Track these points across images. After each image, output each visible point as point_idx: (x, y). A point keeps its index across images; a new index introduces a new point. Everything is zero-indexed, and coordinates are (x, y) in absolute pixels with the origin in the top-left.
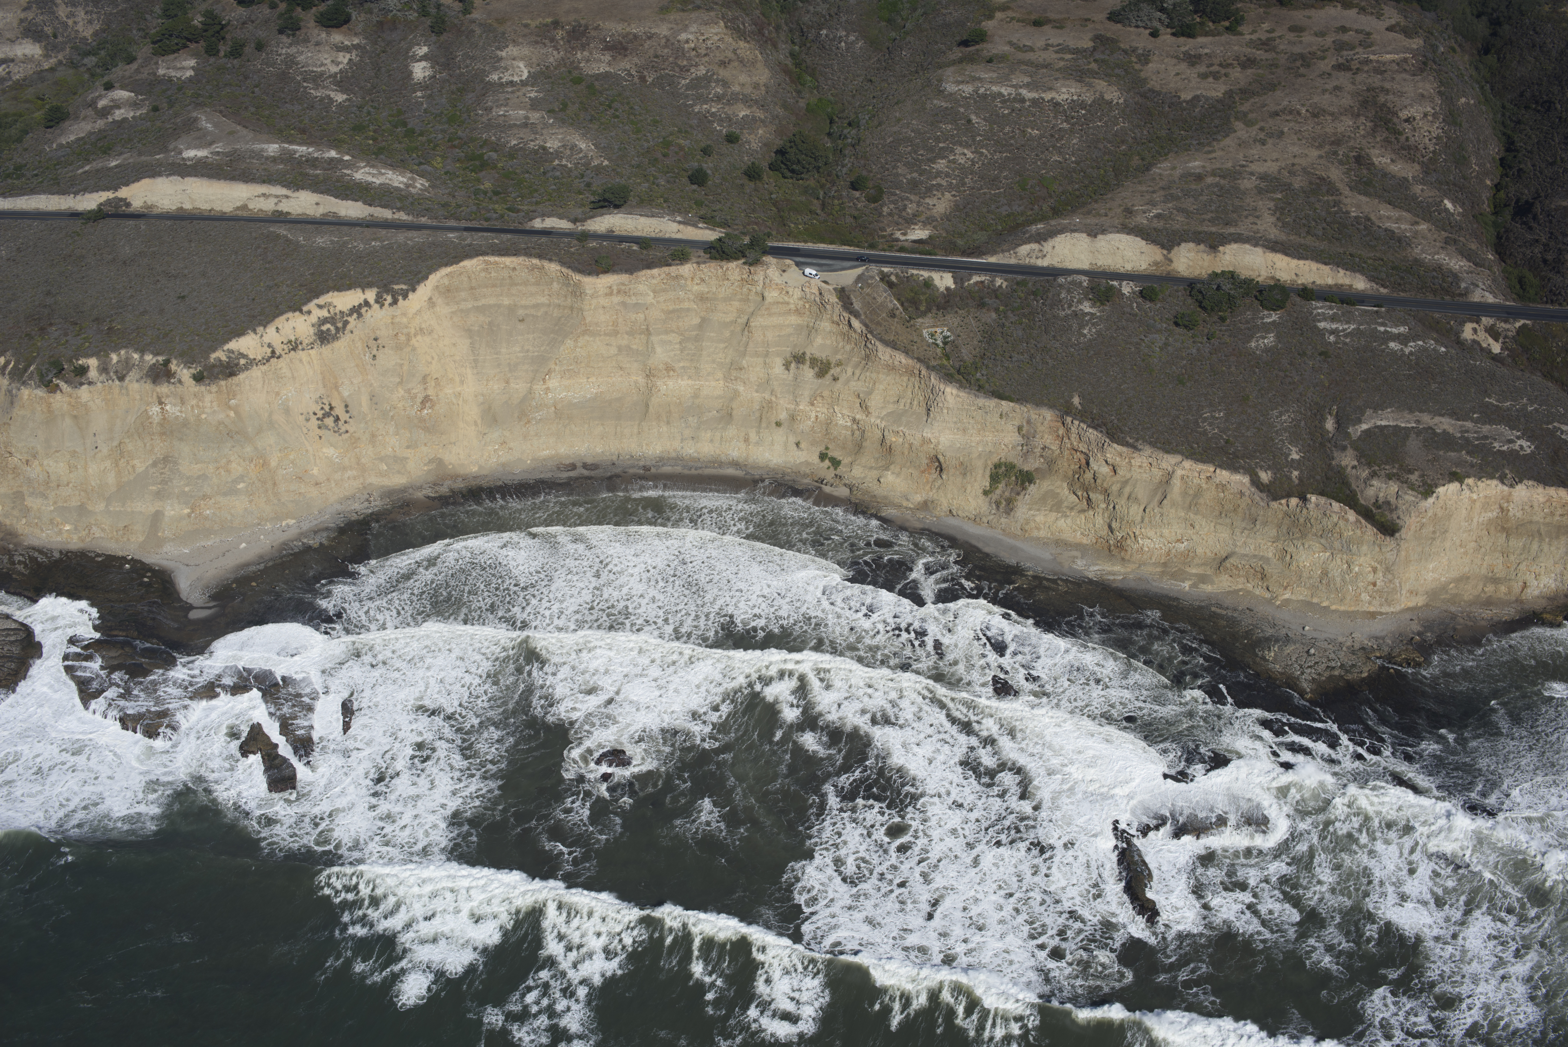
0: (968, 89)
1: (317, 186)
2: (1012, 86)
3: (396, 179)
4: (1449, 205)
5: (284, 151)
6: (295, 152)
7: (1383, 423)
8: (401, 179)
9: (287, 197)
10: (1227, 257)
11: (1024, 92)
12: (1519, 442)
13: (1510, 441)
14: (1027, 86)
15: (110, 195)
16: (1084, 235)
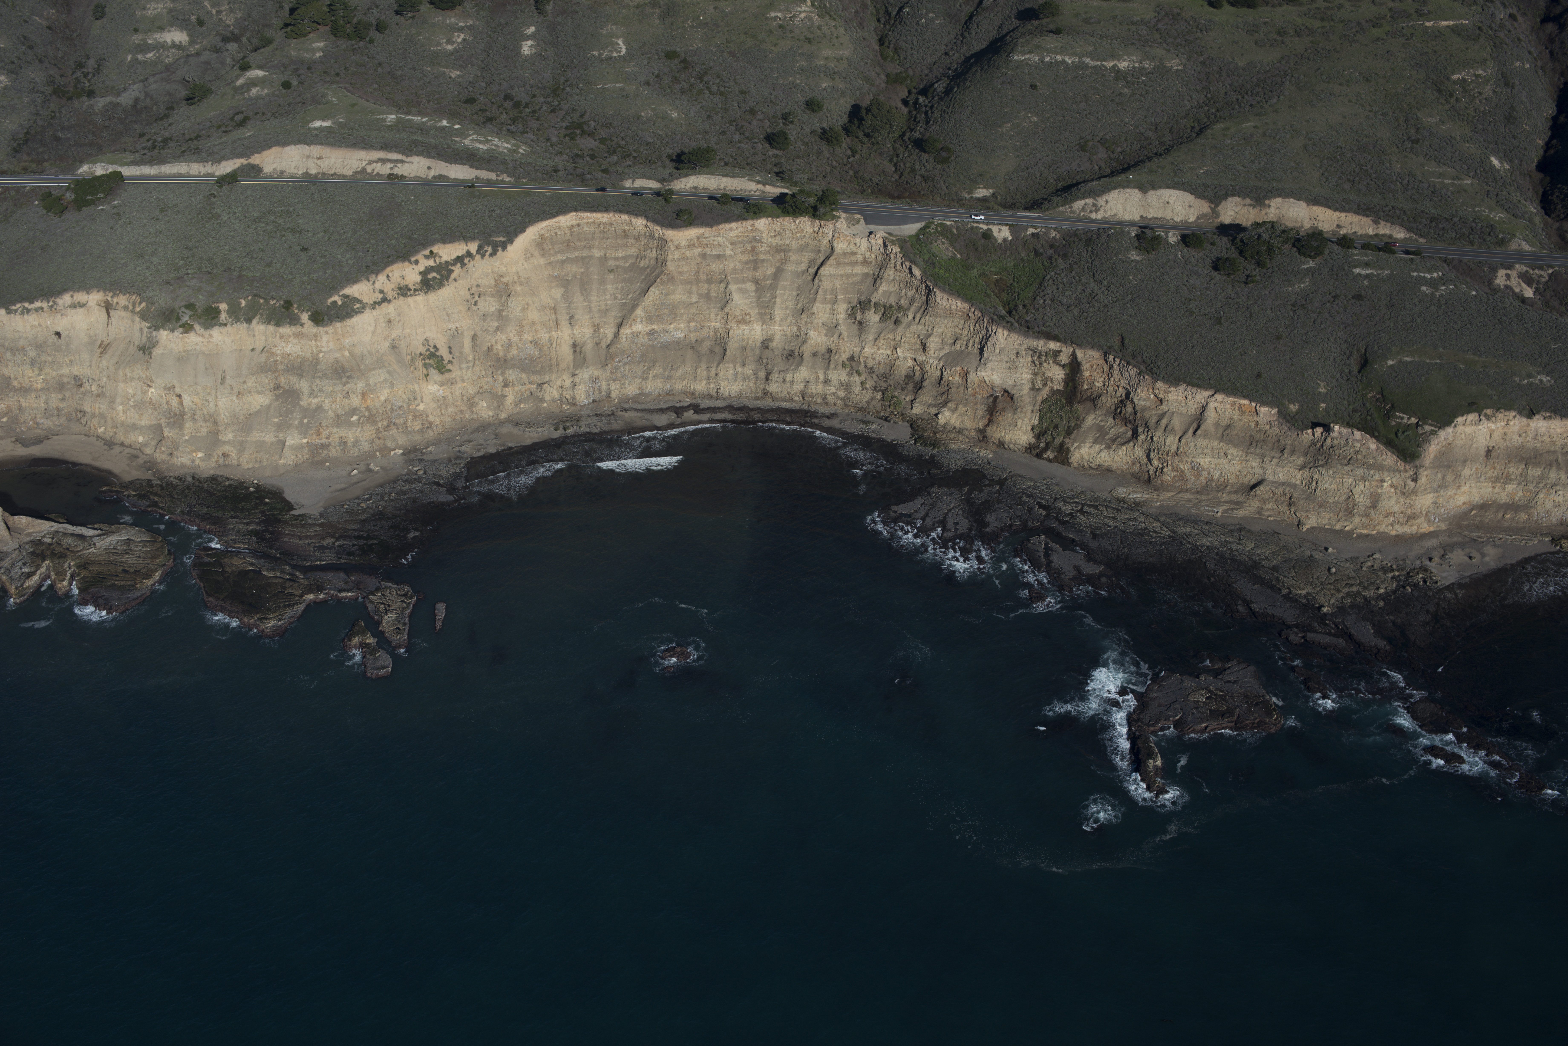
0: (1034, 58)
1: (429, 152)
2: (1076, 55)
3: (501, 145)
4: (1495, 162)
5: (401, 120)
6: (411, 121)
7: (1410, 359)
9: (401, 161)
10: (1272, 210)
11: (1087, 60)
12: (1539, 377)
13: (1531, 376)
14: (1090, 55)
16: (1136, 191)
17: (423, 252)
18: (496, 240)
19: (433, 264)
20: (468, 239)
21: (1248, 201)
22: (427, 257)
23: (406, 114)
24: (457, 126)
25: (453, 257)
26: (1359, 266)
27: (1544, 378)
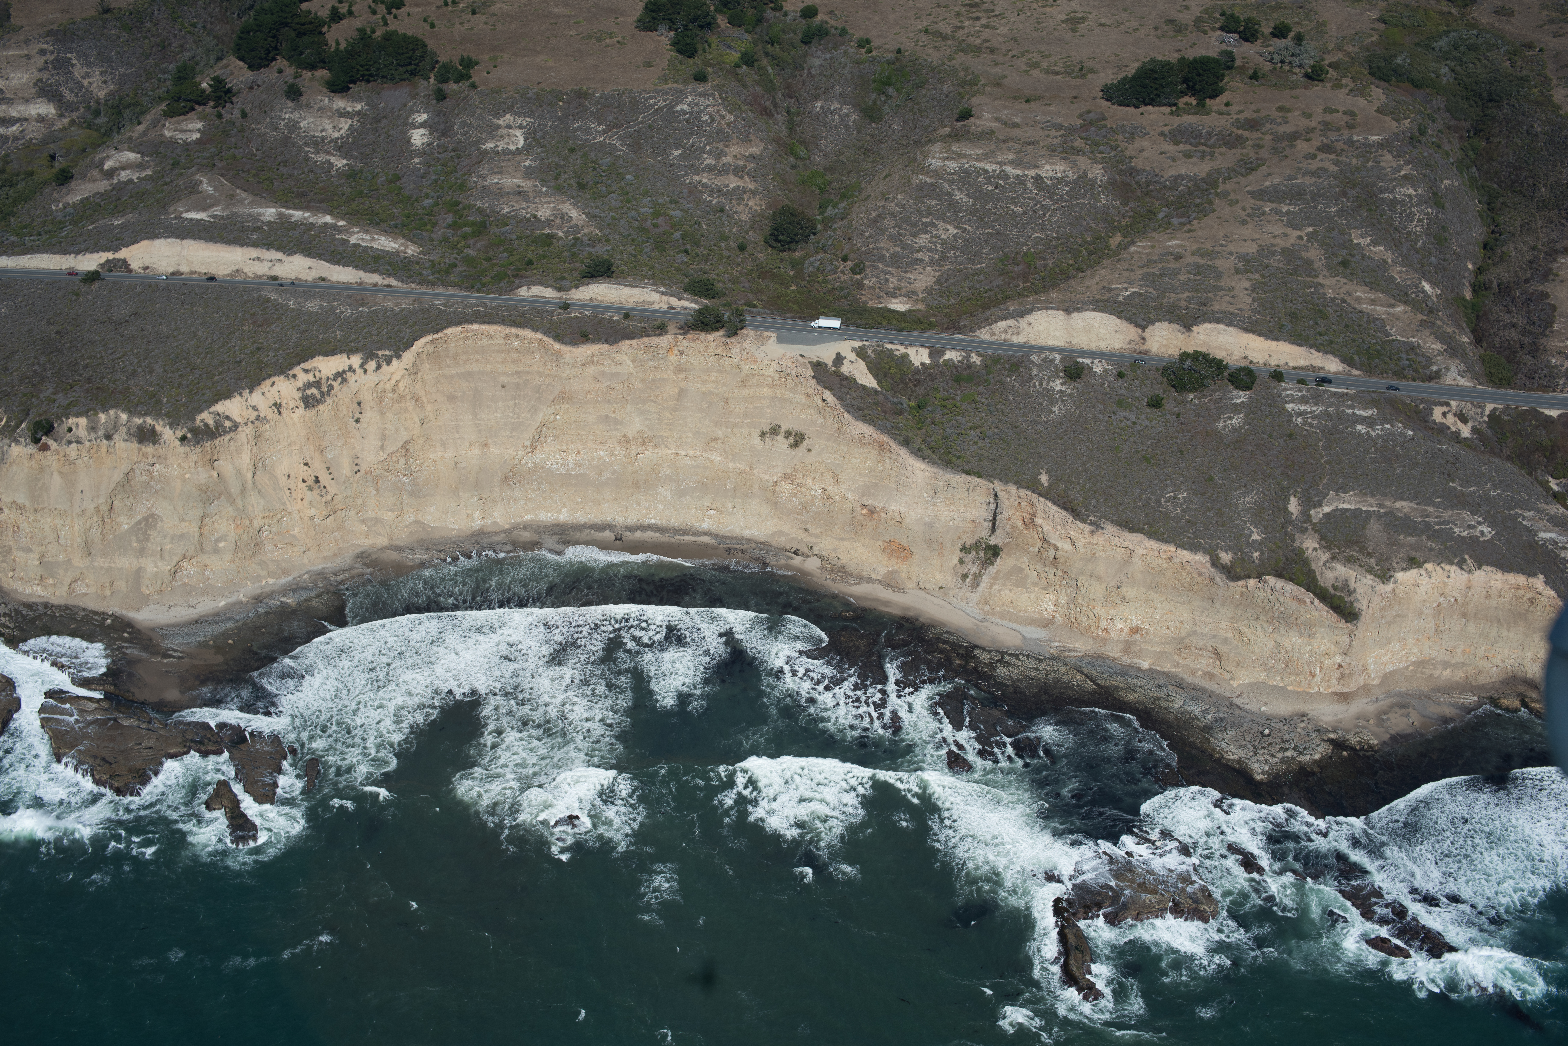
0: (953, 166)
1: (309, 251)
2: (997, 163)
3: (389, 244)
4: (1427, 287)
5: (280, 215)
6: (291, 216)
7: (1346, 506)
8: (393, 244)
9: (281, 261)
10: (1200, 337)
11: (1008, 169)
12: (1480, 528)
13: (1470, 527)
14: (1011, 163)
15: (110, 255)
16: (1061, 313)
17: (302, 365)
18: (380, 353)
19: (312, 379)
20: (350, 352)
21: (1176, 326)
22: (306, 371)
23: (288, 208)
25: (334, 372)
26: (1293, 402)
27: (1486, 529)
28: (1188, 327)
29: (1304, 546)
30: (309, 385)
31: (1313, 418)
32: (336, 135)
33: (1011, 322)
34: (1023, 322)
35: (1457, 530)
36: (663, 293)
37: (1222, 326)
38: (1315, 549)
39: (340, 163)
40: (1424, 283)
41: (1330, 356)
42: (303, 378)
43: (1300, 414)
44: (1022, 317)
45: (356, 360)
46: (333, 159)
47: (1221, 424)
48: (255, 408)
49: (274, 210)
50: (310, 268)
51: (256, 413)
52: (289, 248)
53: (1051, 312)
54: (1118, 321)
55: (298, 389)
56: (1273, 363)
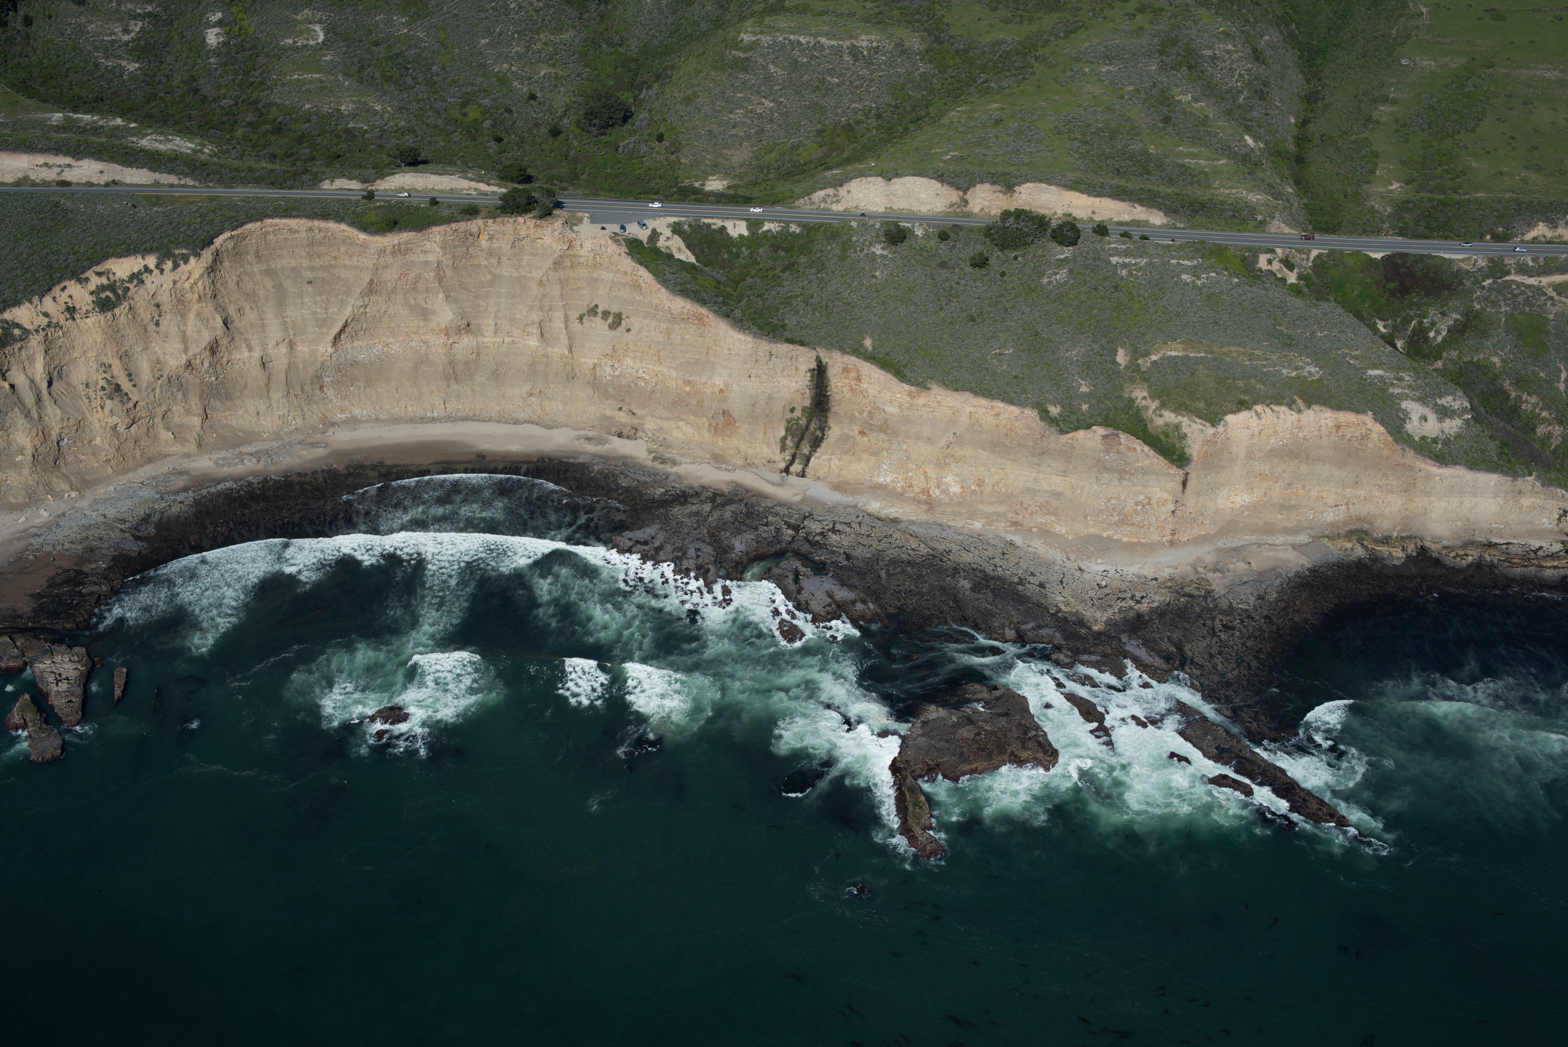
0: (766, 39)
1: (99, 154)
2: (811, 35)
3: (183, 145)
5: (68, 120)
6: (80, 120)
7: (1173, 354)
8: (189, 145)
9: (69, 166)
10: (1023, 197)
11: (823, 40)
12: (1307, 368)
13: (1298, 368)
14: (827, 35)
16: (880, 179)
17: (94, 268)
18: (177, 252)
19: (105, 281)
20: (145, 252)
21: (998, 188)
22: (99, 274)
23: (75, 112)
24: (133, 125)
25: (129, 273)
26: (1117, 255)
27: (1313, 370)
28: (1009, 188)
29: (1133, 396)
30: (102, 288)
31: (1139, 270)
32: (126, 38)
33: (831, 191)
34: (842, 191)
35: (1285, 371)
36: (471, 180)
37: (1044, 185)
38: (1144, 398)
39: (133, 67)
40: (1247, 137)
41: (1153, 210)
42: (95, 282)
43: (1125, 266)
44: (841, 185)
45: (151, 261)
46: (124, 63)
47: (1045, 280)
48: (46, 315)
49: (61, 115)
50: (101, 172)
51: (46, 320)
52: (78, 152)
53: (870, 179)
54: (939, 185)
55: (92, 293)
56: (1097, 218)
